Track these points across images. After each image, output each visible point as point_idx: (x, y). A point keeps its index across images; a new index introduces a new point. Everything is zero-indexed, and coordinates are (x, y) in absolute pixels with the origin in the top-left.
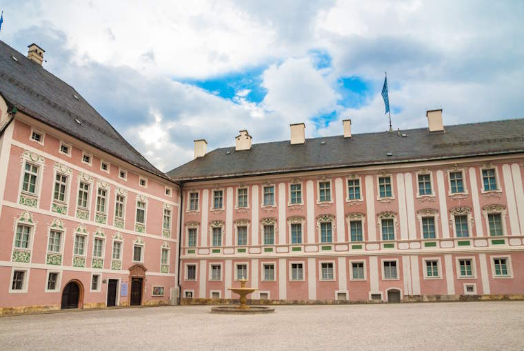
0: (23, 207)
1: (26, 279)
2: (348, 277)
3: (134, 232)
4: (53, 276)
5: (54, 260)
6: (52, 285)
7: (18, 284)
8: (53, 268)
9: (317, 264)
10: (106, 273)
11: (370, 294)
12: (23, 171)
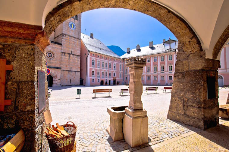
0: (93, 68)
1: (94, 80)
2: (160, 79)
3: (113, 70)
4: (99, 79)
5: (99, 77)
6: (99, 81)
7: (93, 81)
8: (98, 78)
9: (153, 76)
10: (108, 79)
11: (165, 83)
12: (92, 62)
